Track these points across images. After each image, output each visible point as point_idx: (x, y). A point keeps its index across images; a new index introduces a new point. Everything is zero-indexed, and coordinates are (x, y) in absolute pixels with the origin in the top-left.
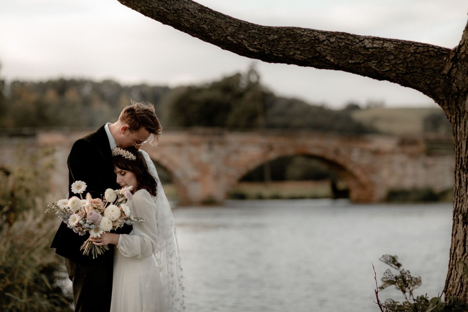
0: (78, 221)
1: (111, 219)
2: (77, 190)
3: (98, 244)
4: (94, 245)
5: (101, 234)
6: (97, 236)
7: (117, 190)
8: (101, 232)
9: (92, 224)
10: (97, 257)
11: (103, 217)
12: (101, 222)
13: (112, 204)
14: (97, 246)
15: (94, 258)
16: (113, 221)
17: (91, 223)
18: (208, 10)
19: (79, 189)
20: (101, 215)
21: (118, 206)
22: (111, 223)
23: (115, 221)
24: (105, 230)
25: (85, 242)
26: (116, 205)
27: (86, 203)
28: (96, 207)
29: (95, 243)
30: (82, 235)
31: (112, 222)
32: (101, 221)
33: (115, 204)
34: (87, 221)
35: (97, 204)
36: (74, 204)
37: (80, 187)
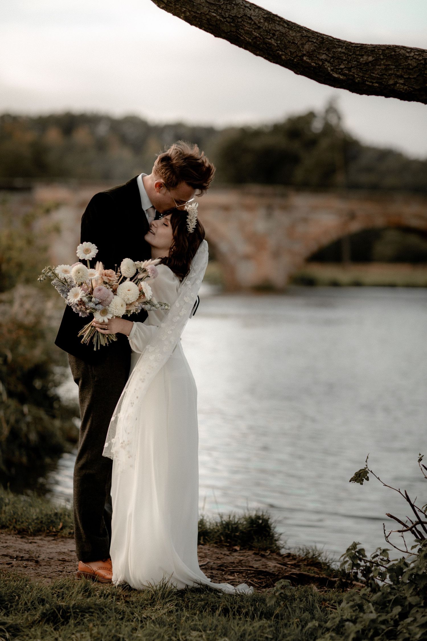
0: (81, 298)
1: (126, 300)
2: (84, 255)
3: (103, 331)
4: (98, 332)
5: (108, 319)
6: (104, 321)
7: (138, 261)
8: (110, 316)
9: (99, 303)
10: (99, 349)
11: (115, 297)
12: (112, 303)
13: (128, 279)
14: (102, 334)
15: (95, 349)
16: (128, 303)
17: (97, 303)
18: (278, 19)
19: (86, 254)
20: (112, 294)
21: (136, 284)
22: (125, 306)
23: (131, 304)
24: (115, 314)
25: (86, 326)
26: (133, 282)
27: (95, 275)
28: (107, 281)
29: (99, 330)
30: (83, 316)
31: (126, 304)
32: (111, 301)
33: (133, 280)
34: (93, 299)
35: (108, 277)
36: (79, 273)
37: (89, 251)
